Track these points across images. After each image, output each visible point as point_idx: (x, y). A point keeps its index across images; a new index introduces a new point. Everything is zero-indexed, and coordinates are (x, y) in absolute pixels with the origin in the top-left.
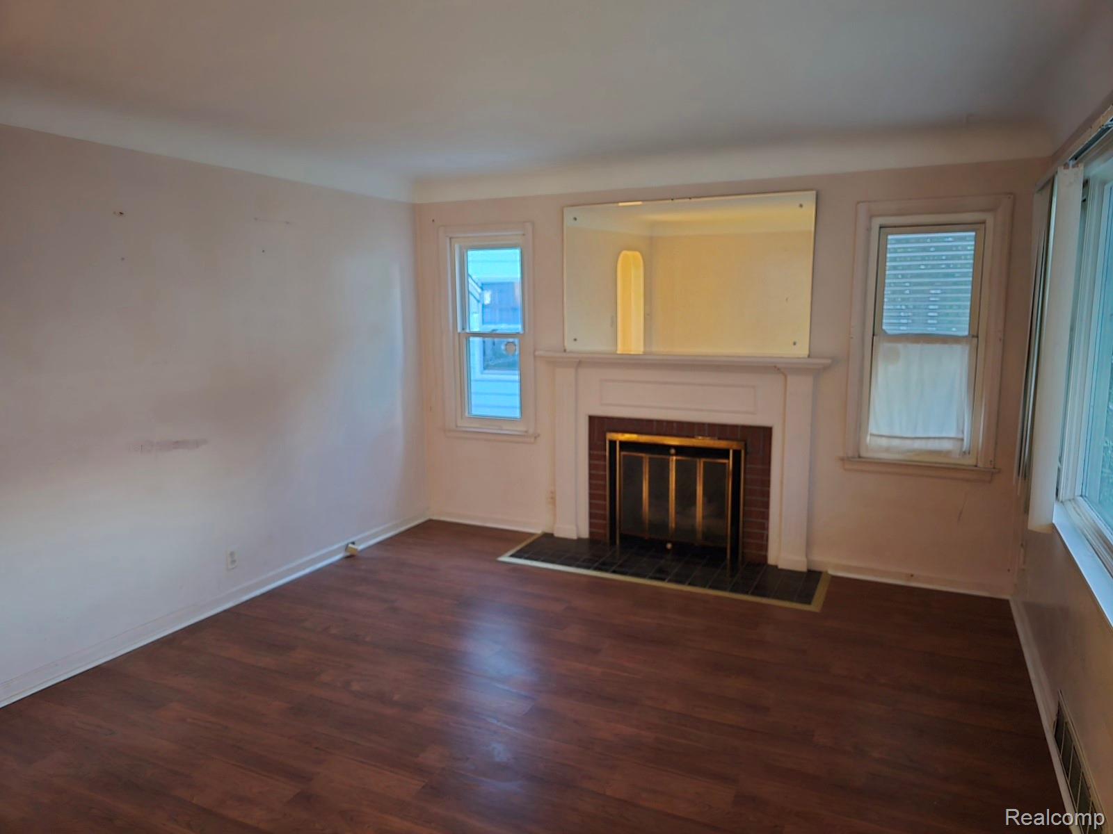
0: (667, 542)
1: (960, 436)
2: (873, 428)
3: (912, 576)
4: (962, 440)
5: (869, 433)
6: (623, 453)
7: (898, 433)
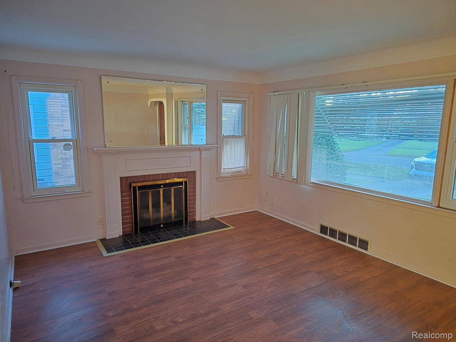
0: (161, 224)
1: (244, 166)
2: (223, 167)
3: (236, 211)
4: (245, 167)
5: (222, 168)
6: (139, 192)
7: (230, 168)
